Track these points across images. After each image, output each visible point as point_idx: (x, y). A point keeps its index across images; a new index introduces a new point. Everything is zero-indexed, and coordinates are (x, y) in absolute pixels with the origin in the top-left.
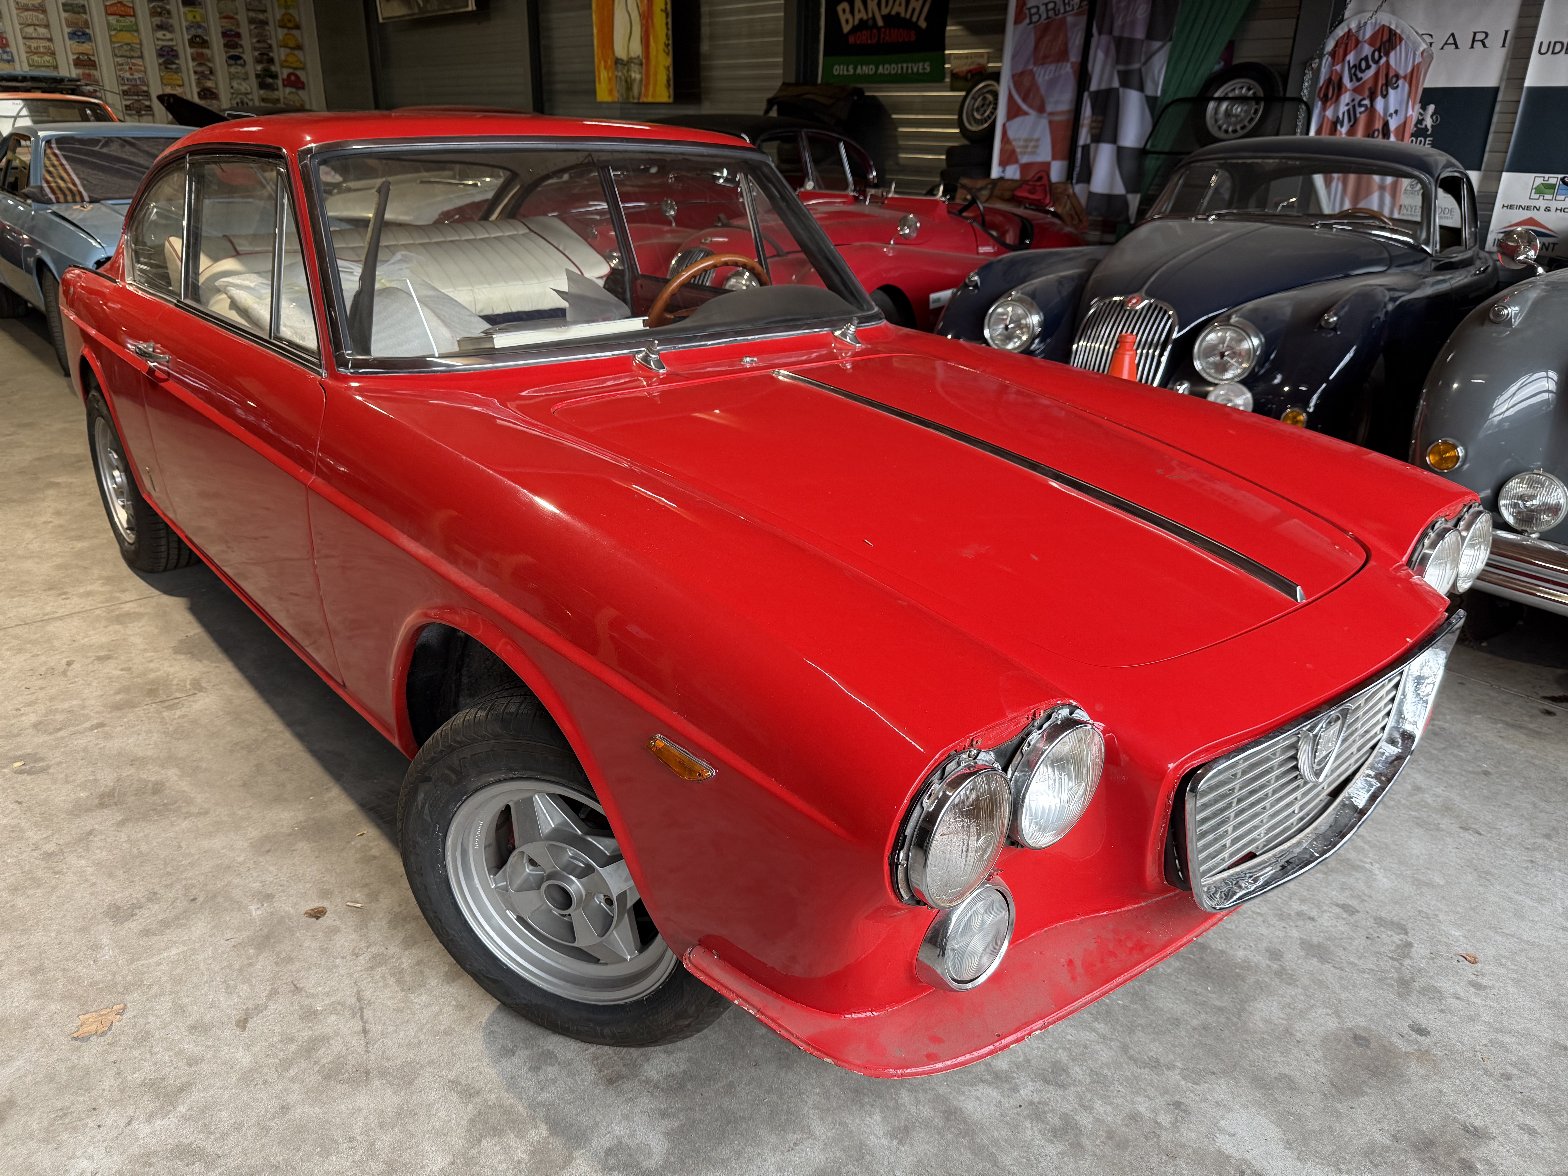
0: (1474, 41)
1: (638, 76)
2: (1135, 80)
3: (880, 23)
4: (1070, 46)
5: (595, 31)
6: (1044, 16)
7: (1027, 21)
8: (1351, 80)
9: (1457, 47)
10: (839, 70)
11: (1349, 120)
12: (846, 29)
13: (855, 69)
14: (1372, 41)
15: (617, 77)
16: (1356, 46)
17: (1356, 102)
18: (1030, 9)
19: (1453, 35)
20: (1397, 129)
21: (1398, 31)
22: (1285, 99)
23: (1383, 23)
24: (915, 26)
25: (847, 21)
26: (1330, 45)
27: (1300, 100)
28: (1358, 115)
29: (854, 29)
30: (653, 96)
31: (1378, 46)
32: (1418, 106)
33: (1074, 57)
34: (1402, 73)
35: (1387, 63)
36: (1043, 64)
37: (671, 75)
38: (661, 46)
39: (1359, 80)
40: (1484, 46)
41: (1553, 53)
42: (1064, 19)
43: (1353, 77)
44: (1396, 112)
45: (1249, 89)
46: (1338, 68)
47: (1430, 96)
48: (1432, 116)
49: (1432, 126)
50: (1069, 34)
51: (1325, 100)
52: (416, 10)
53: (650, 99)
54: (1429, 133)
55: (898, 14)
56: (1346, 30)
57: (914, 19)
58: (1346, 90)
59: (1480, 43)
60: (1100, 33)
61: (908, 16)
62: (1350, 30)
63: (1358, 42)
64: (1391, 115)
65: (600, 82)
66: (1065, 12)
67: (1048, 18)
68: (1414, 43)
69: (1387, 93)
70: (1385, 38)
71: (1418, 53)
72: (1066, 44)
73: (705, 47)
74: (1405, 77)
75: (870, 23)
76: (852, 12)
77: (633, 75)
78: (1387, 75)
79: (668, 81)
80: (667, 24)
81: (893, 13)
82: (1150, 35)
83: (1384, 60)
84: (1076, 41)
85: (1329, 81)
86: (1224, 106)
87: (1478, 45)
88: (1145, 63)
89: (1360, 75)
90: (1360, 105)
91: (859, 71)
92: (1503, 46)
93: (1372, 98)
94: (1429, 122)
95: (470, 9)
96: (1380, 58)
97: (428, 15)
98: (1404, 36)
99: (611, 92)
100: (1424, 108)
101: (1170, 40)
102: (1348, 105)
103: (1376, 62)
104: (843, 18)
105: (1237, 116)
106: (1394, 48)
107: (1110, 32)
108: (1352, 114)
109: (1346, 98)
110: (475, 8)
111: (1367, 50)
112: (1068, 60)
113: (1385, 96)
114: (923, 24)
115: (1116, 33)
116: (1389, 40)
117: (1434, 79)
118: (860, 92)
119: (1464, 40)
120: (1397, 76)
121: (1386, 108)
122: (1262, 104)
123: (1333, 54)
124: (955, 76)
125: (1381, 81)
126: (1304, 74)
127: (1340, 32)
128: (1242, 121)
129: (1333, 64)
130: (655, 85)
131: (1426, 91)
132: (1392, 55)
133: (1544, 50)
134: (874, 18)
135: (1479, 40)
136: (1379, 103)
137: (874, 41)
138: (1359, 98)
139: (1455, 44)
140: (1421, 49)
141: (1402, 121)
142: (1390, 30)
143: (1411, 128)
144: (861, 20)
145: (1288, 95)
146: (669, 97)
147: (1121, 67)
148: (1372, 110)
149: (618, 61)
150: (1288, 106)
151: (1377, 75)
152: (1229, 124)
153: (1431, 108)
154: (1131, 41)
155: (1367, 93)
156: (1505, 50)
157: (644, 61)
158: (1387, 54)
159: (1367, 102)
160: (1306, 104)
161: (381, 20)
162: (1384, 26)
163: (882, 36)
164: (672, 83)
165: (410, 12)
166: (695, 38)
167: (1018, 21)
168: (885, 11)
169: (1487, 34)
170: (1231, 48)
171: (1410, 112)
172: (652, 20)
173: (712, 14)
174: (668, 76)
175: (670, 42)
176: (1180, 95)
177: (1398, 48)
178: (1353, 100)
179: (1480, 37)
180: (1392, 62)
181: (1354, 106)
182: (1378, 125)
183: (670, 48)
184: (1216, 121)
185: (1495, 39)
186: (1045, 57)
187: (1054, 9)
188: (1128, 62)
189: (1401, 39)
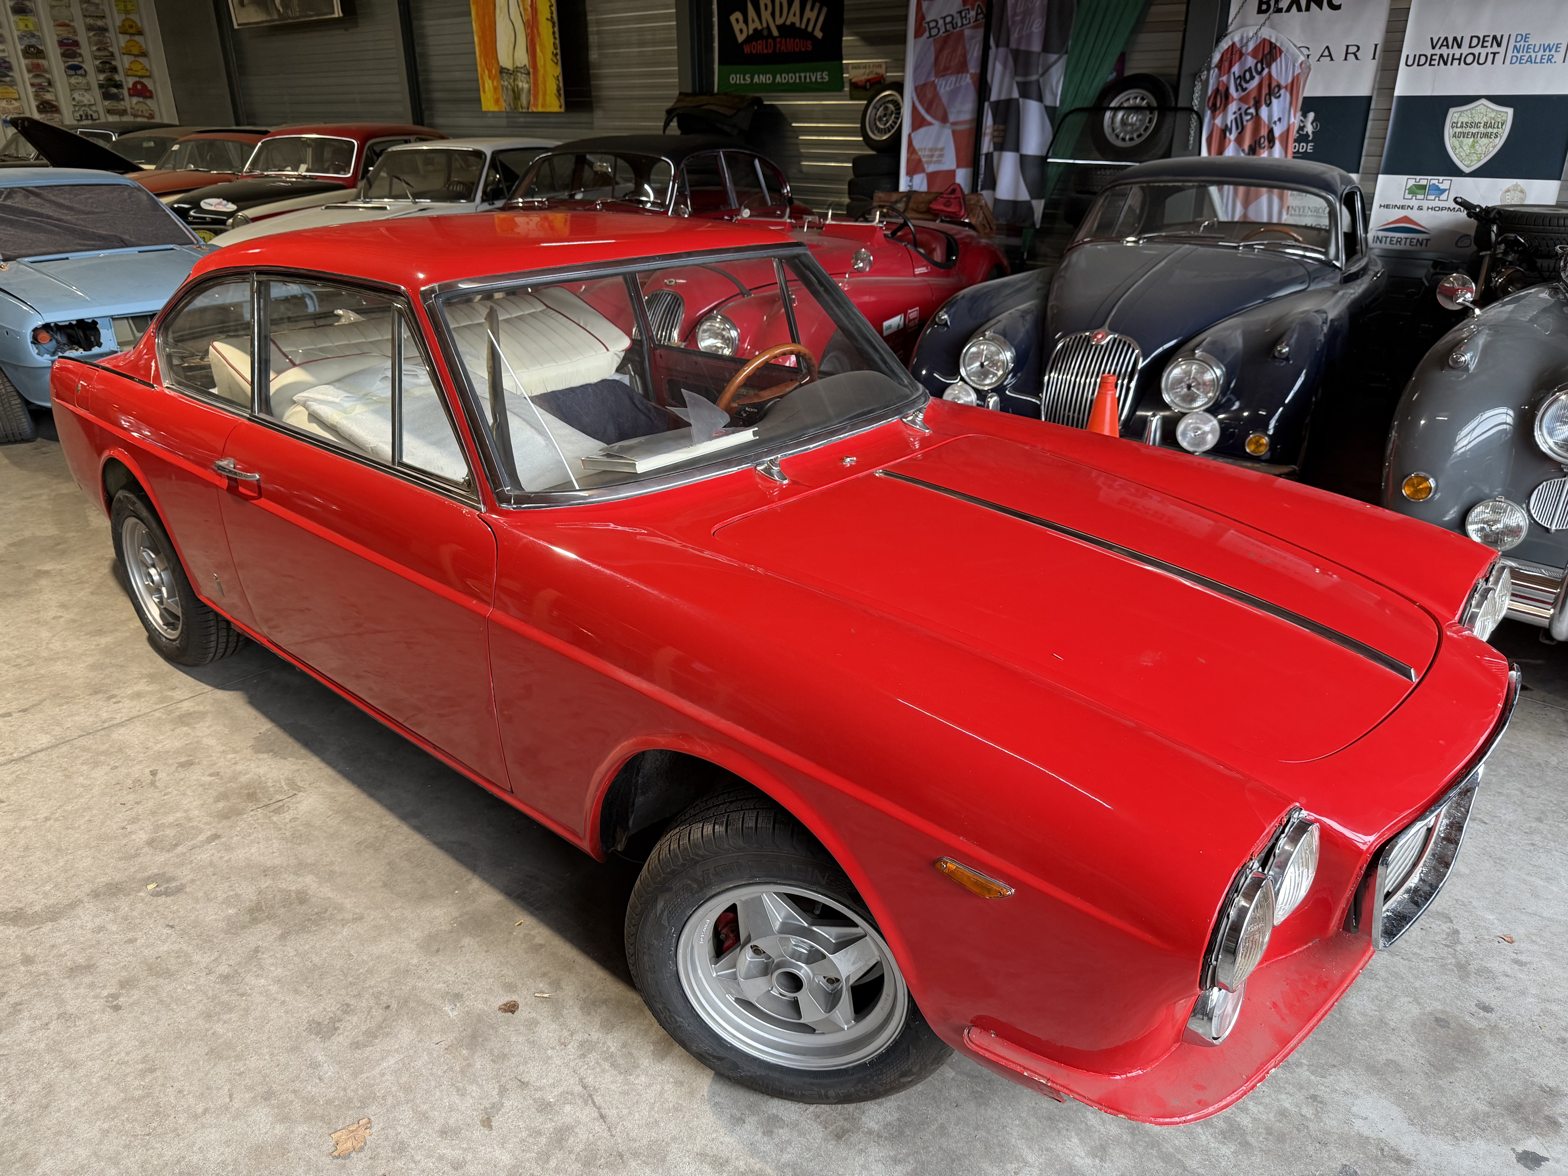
0: (1347, 53)
1: (526, 86)
2: (1034, 90)
3: (775, 33)
4: (968, 57)
5: (476, 39)
6: (942, 30)
7: (927, 34)
8: (1237, 90)
9: (1332, 59)
10: (736, 79)
11: (1237, 128)
12: (741, 38)
13: (752, 78)
14: (1254, 54)
15: (502, 86)
16: (1240, 58)
17: (1243, 111)
18: (928, 23)
19: (1327, 47)
20: (1281, 136)
21: (1278, 44)
22: (1177, 109)
23: (1264, 36)
24: (811, 36)
25: (741, 30)
26: (1216, 57)
27: (1191, 110)
28: (1245, 123)
29: (749, 39)
30: (543, 106)
31: (1260, 57)
32: (1299, 114)
33: (973, 68)
34: (1283, 83)
35: (1270, 74)
36: (943, 76)
37: (561, 85)
38: (549, 56)
39: (1244, 90)
40: (1357, 58)
41: (1418, 65)
42: (962, 31)
43: (1239, 87)
44: (1280, 119)
45: (1143, 99)
46: (1224, 78)
47: (1309, 104)
48: (1312, 123)
49: (1313, 132)
50: (967, 47)
51: (1214, 109)
52: (276, 17)
53: (540, 109)
54: (1310, 138)
55: (793, 24)
56: (1230, 43)
57: (810, 29)
58: (1233, 99)
59: (1353, 56)
60: (997, 46)
61: (803, 26)
62: (1233, 44)
63: (1241, 55)
64: (1275, 123)
65: (484, 92)
66: (963, 25)
67: (946, 31)
68: (1293, 55)
69: (1271, 102)
70: (1266, 51)
71: (1297, 64)
72: (964, 56)
73: (594, 55)
74: (1286, 87)
75: (765, 33)
76: (746, 21)
77: (520, 84)
78: (1270, 85)
79: (558, 91)
80: (554, 33)
81: (788, 23)
82: (1046, 48)
83: (1266, 71)
84: (974, 53)
85: (1217, 91)
86: (1120, 115)
87: (1351, 57)
88: (1043, 74)
89: (1245, 85)
90: (1246, 114)
91: (756, 80)
92: (1374, 58)
93: (1257, 107)
94: (1309, 129)
95: (336, 15)
96: (1263, 69)
97: (290, 21)
98: (1283, 49)
99: (497, 101)
100: (1305, 115)
101: (1066, 53)
102: (1235, 113)
103: (1260, 73)
104: (736, 28)
105: (1132, 125)
106: (1275, 60)
107: (1008, 45)
108: (1239, 122)
109: (1233, 107)
110: (341, 15)
111: (1250, 62)
112: (968, 72)
113: (1269, 105)
114: (819, 34)
115: (1013, 45)
116: (1270, 52)
117: (1313, 89)
118: (759, 101)
119: (1338, 53)
120: (1279, 87)
121: (1270, 116)
122: (1156, 113)
123: (1219, 66)
124: (854, 86)
125: (1265, 91)
126: (1194, 86)
127: (1225, 44)
128: (1137, 129)
129: (1220, 75)
130: (545, 94)
131: (1306, 99)
132: (1274, 66)
133: (1410, 62)
134: (768, 27)
135: (1352, 52)
136: (1264, 112)
137: (770, 51)
138: (1245, 107)
139: (1330, 55)
140: (1300, 61)
141: (1285, 128)
142: (1271, 43)
143: (1293, 134)
144: (755, 30)
145: (1180, 105)
146: (560, 107)
147: (1019, 79)
148: (1257, 118)
149: (502, 71)
150: (1180, 116)
151: (1260, 85)
152: (1126, 133)
153: (1311, 115)
154: (1028, 53)
155: (1252, 102)
156: (1375, 62)
157: (531, 70)
158: (1269, 66)
159: (1252, 110)
160: (1197, 113)
161: (236, 27)
162: (1264, 39)
163: (778, 45)
164: (562, 92)
165: (268, 18)
166: (584, 47)
167: (918, 34)
168: (779, 21)
169: (1358, 48)
170: (1122, 59)
171: (1292, 120)
172: (538, 30)
173: (599, 23)
174: (558, 86)
175: (558, 51)
176: (1077, 105)
177: (1279, 60)
178: (1240, 109)
179: (1352, 49)
180: (1274, 74)
181: (1241, 115)
182: (1264, 132)
183: (559, 57)
184: (1113, 130)
185: (1366, 53)
186: (946, 69)
187: (951, 22)
188: (1026, 74)
189: (1281, 52)
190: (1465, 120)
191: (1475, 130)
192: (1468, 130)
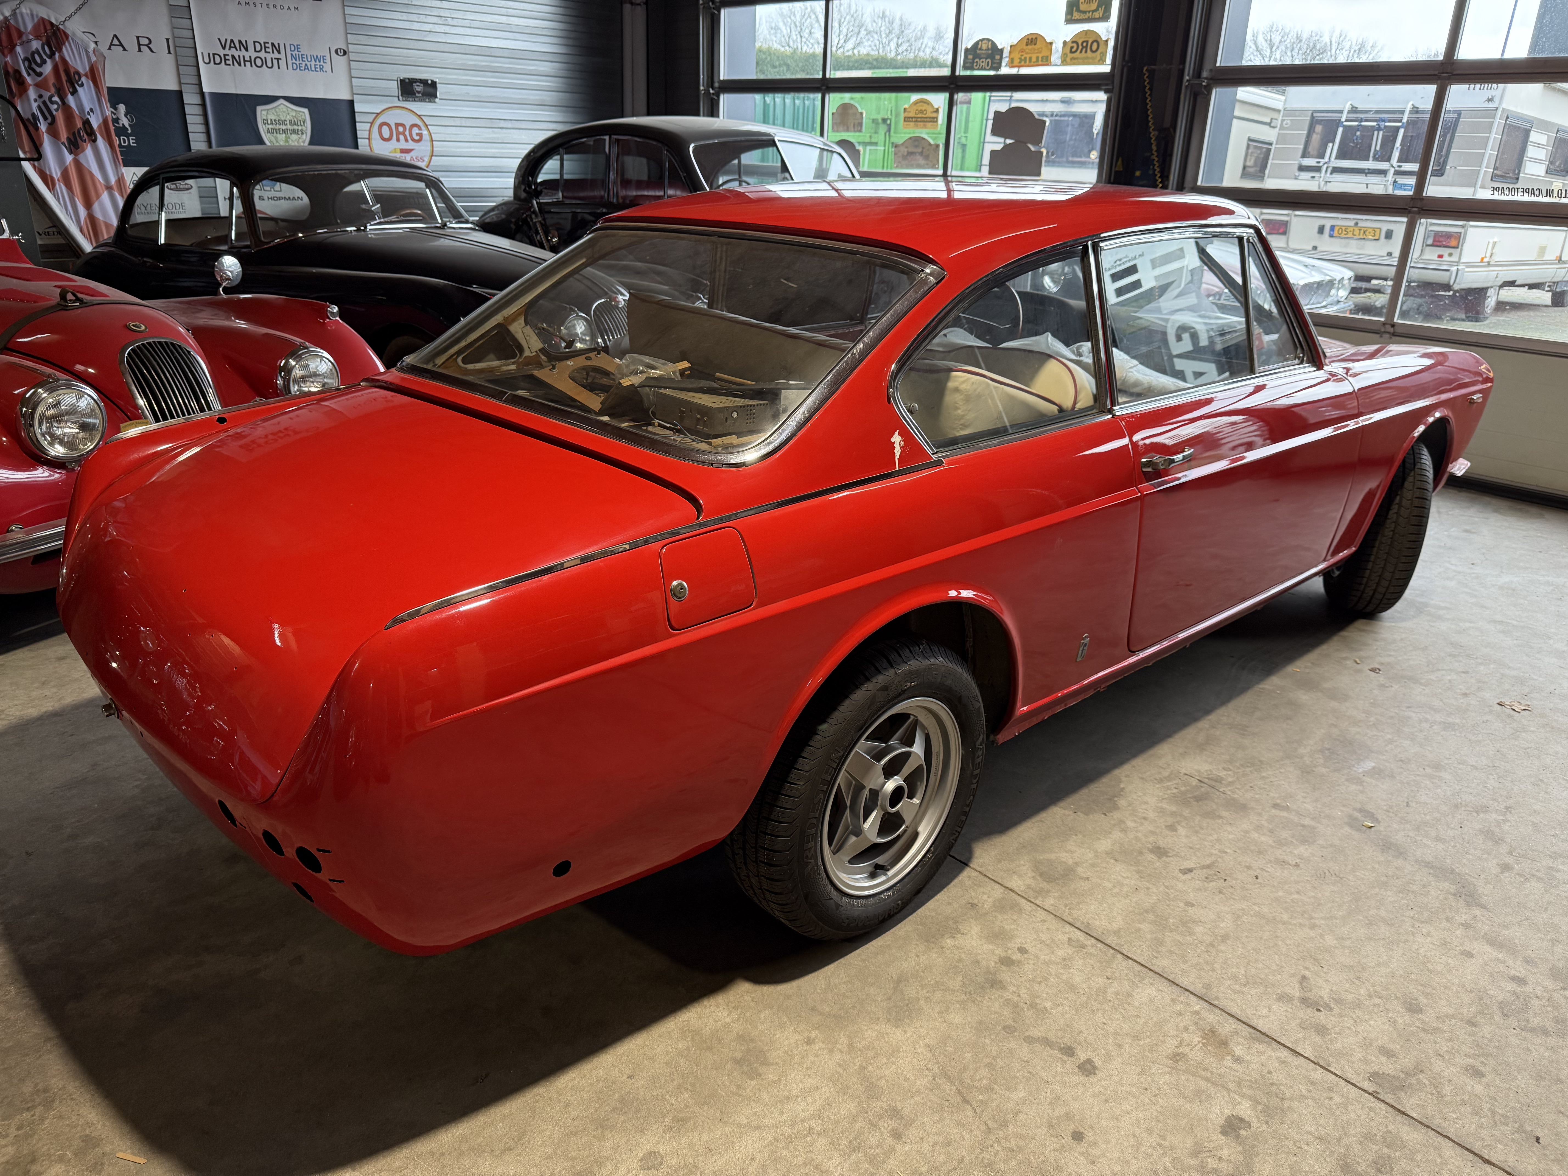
0: (139, 45)
8: (29, 75)
9: (125, 49)
11: (45, 119)
14: (36, 34)
16: (21, 37)
17: (45, 99)
19: (115, 36)
20: (100, 128)
21: (61, 27)
23: (39, 15)
28: (54, 113)
31: (45, 39)
32: (109, 105)
34: (81, 71)
35: (62, 59)
39: (38, 74)
40: (151, 50)
41: (216, 64)
43: (31, 71)
44: (92, 110)
46: (10, 61)
47: (117, 95)
48: (126, 116)
49: (130, 125)
54: (129, 131)
58: (29, 84)
62: (9, 19)
63: (21, 33)
64: (89, 114)
68: (81, 41)
69: (75, 91)
70: (50, 32)
71: (90, 52)
74: (86, 75)
78: (67, 71)
83: (57, 55)
85: (7, 74)
87: (145, 49)
89: (38, 70)
90: (52, 103)
92: (169, 52)
93: (62, 95)
94: (125, 121)
96: (53, 53)
98: (69, 33)
100: (114, 106)
103: (52, 56)
106: (63, 44)
108: (46, 112)
111: (35, 43)
113: (74, 94)
116: (55, 35)
119: (130, 43)
120: (78, 73)
121: (80, 106)
125: (64, 77)
132: (64, 50)
133: (207, 61)
135: (144, 44)
136: (71, 100)
138: (47, 95)
139: (121, 45)
140: (91, 48)
141: (100, 120)
142: (51, 23)
143: (111, 127)
148: (66, 108)
151: (56, 71)
153: (122, 108)
155: (53, 90)
156: (172, 56)
158: (60, 50)
159: (56, 99)
162: (42, 19)
169: (149, 40)
177: (67, 44)
178: (41, 96)
179: (143, 41)
180: (67, 58)
181: (44, 103)
182: (79, 124)
185: (160, 45)
189: (67, 36)
190: (273, 118)
191: (284, 127)
192: (278, 127)
